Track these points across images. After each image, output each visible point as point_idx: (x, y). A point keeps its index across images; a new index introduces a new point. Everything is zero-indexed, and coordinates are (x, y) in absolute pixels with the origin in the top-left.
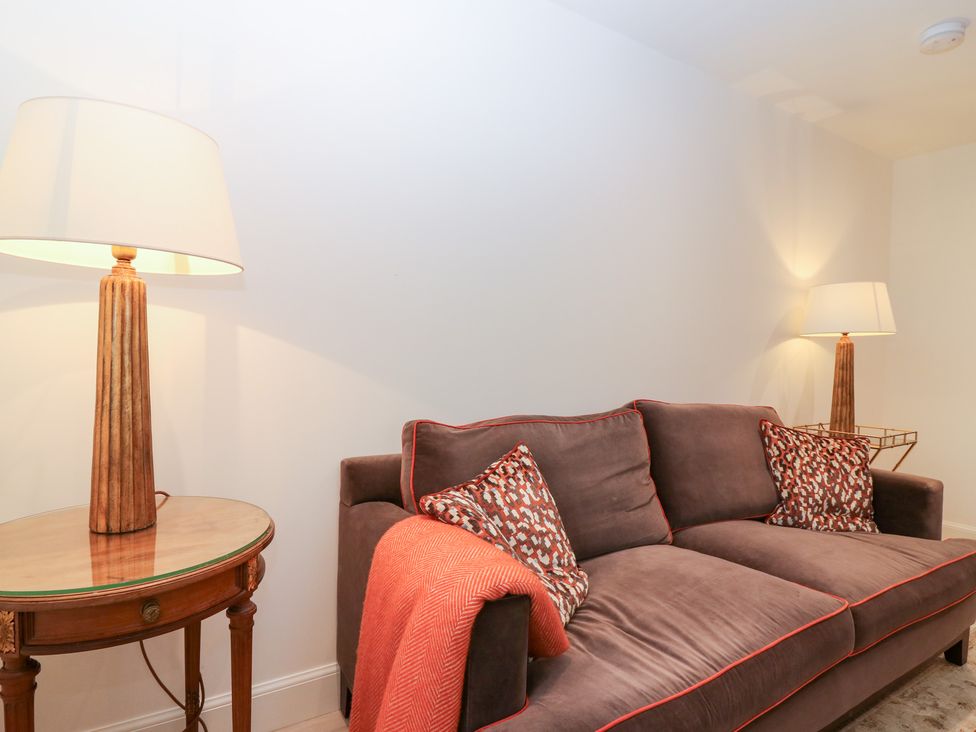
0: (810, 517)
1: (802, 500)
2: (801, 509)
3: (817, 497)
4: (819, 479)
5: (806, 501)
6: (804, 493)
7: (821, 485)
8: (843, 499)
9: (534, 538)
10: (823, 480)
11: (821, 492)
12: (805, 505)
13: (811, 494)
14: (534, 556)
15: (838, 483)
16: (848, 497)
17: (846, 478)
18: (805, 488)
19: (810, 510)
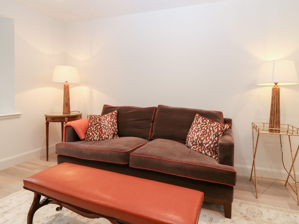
0: (191, 145)
1: (190, 139)
2: (189, 141)
3: (194, 139)
4: (198, 134)
5: (191, 140)
6: (191, 137)
7: (197, 136)
8: (203, 142)
9: (104, 126)
10: (199, 135)
11: (196, 138)
12: (190, 141)
13: (193, 138)
14: (104, 129)
15: (204, 137)
16: (206, 142)
17: (209, 136)
18: (192, 136)
19: (191, 142)
